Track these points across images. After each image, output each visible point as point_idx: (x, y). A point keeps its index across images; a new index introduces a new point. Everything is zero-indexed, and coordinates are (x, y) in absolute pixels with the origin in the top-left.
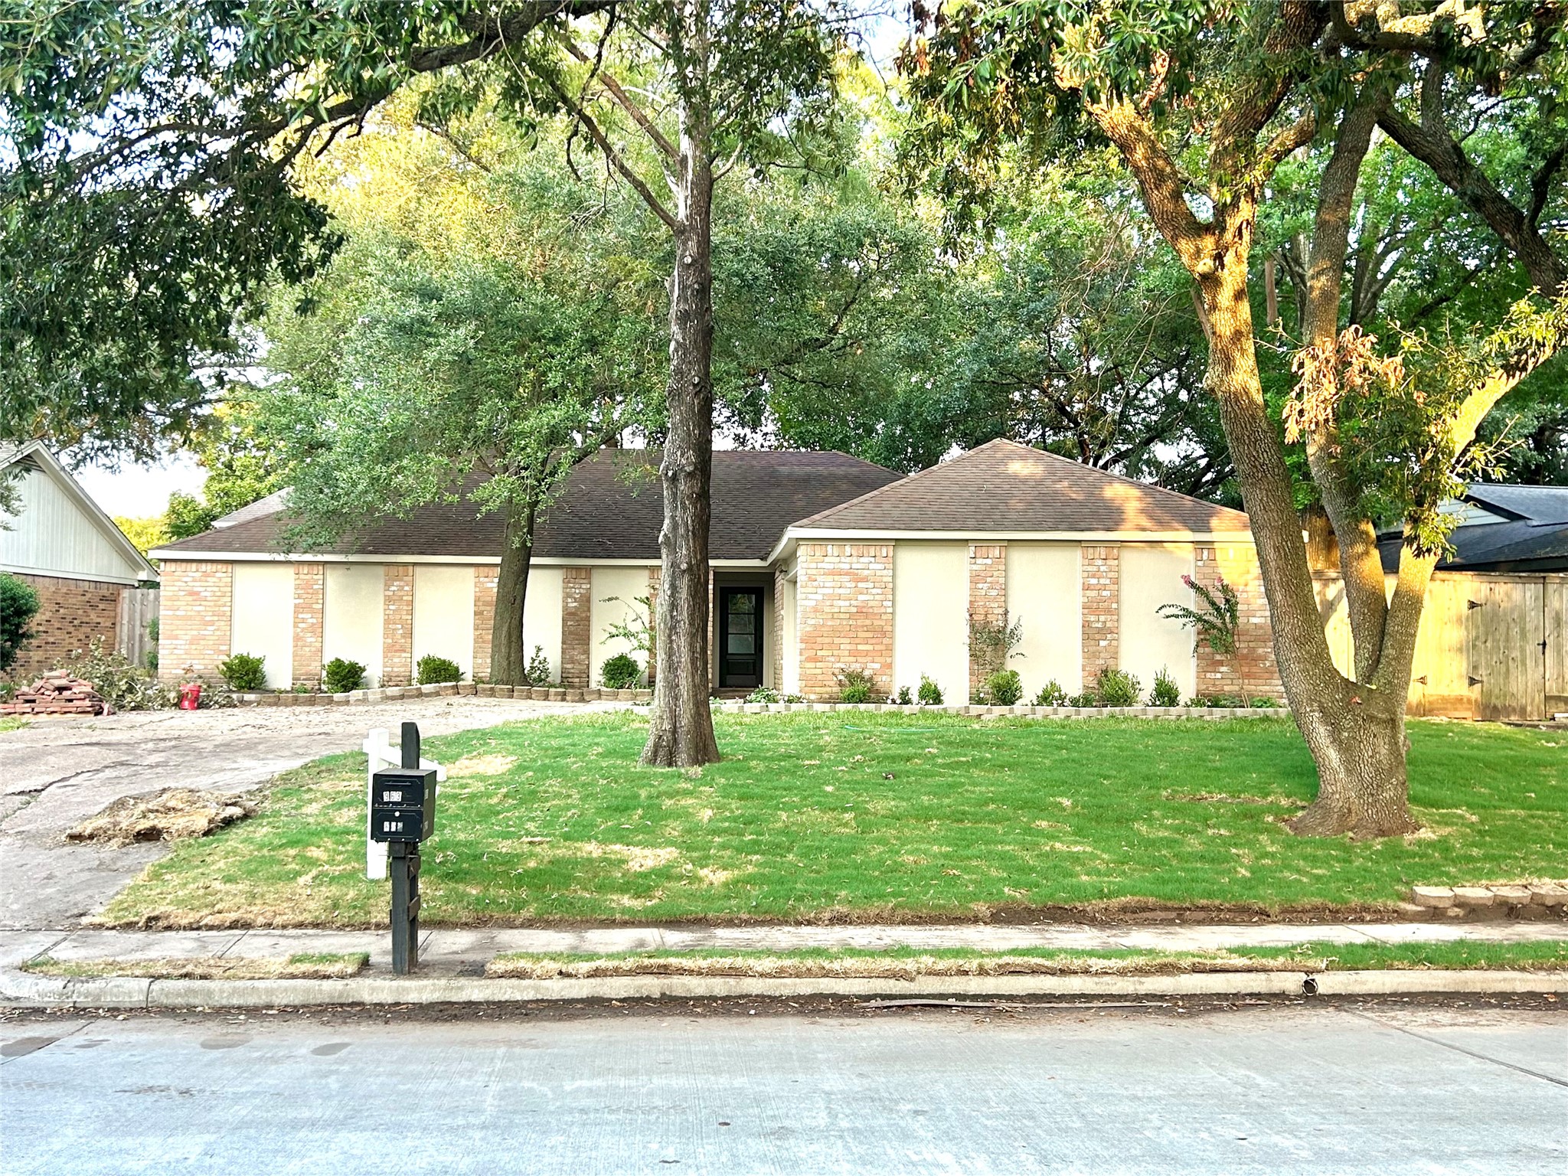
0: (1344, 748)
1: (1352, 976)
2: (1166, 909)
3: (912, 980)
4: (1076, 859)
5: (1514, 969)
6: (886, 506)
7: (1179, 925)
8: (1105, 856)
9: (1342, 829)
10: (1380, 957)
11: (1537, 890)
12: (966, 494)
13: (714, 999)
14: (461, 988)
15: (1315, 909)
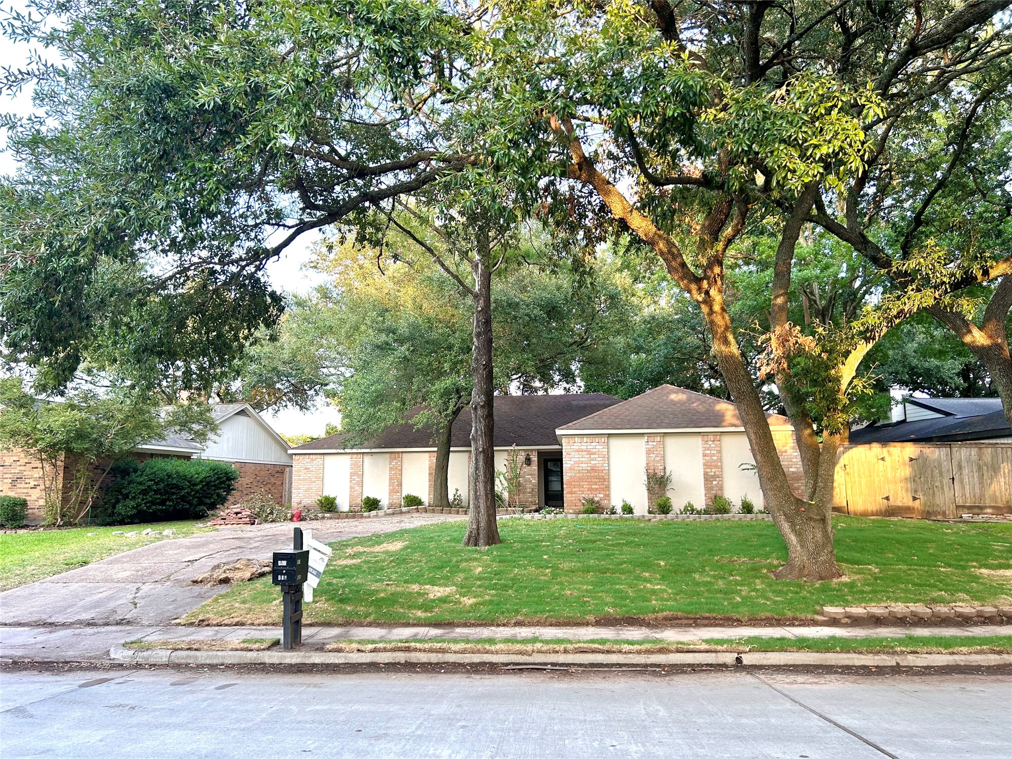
0: (798, 534)
1: (763, 655)
2: (688, 618)
3: (530, 655)
4: (654, 592)
5: (855, 652)
6: (605, 418)
7: (694, 627)
8: (670, 591)
9: (801, 576)
10: (782, 645)
11: (892, 609)
12: (645, 412)
13: (430, 664)
14: (310, 657)
15: (767, 619)
